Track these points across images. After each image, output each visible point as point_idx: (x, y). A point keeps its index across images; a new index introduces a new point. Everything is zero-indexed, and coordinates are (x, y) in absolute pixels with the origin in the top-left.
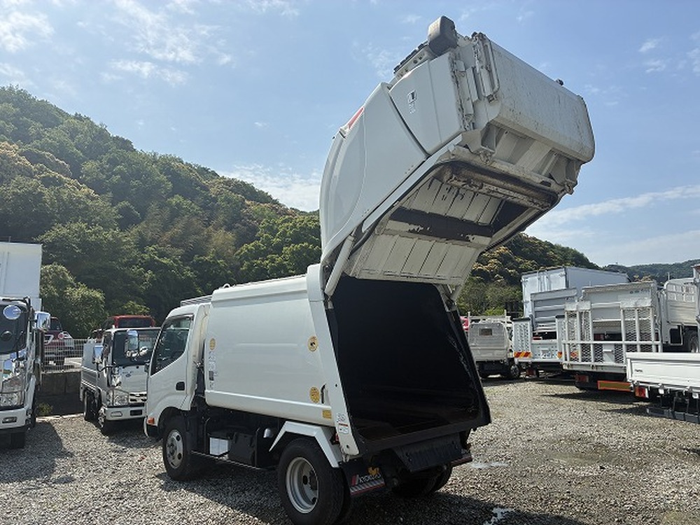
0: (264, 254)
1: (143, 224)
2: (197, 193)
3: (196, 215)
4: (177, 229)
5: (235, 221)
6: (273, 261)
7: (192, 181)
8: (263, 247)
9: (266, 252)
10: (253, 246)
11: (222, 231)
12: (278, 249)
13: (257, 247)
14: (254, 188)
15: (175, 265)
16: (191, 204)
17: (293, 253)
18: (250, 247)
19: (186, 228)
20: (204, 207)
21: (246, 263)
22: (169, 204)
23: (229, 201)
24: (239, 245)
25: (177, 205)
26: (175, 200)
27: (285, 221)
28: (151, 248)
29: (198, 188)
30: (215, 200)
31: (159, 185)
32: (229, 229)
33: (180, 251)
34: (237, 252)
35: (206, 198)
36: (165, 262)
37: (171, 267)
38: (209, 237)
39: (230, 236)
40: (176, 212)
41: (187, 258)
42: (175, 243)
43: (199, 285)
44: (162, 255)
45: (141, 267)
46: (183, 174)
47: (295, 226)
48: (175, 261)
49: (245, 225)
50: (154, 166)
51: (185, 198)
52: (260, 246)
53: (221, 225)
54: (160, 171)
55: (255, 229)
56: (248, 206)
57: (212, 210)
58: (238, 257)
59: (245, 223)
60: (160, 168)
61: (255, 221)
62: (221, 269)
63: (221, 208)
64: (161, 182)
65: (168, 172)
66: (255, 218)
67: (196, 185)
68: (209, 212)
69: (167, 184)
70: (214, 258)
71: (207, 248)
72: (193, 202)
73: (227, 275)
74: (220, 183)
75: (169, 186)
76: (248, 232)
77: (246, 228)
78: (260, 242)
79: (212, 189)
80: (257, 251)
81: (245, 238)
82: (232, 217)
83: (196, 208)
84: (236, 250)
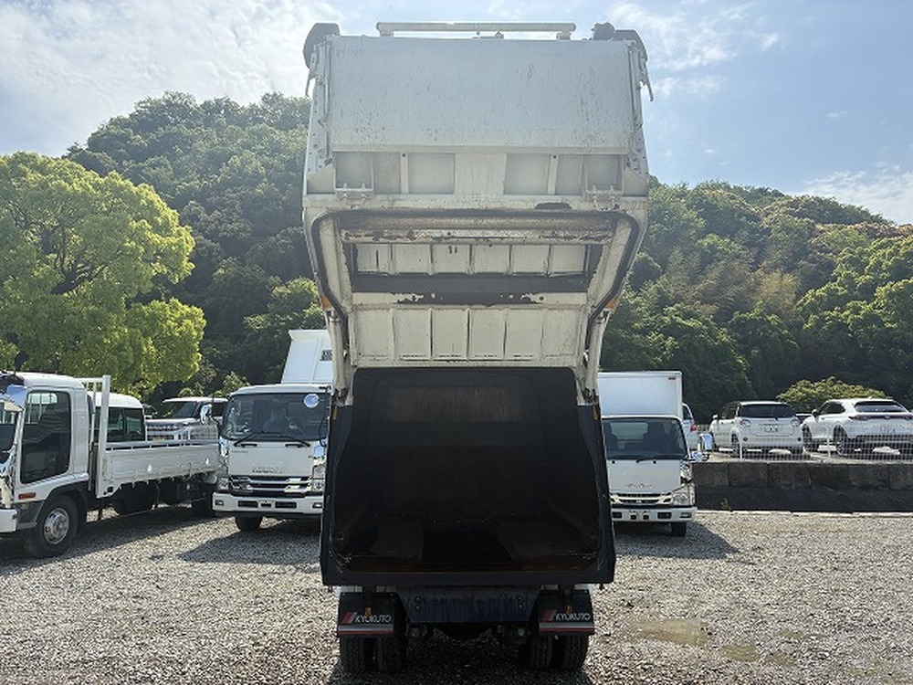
0: (841, 302)
1: (664, 278)
2: (740, 226)
3: (738, 257)
4: (710, 280)
5: (797, 257)
6: (857, 310)
7: (734, 211)
8: (842, 291)
9: (847, 298)
10: (823, 291)
11: (776, 275)
12: (868, 292)
13: (831, 293)
14: (837, 204)
15: (705, 327)
16: (730, 243)
17: (890, 295)
18: (818, 293)
19: (722, 277)
20: (748, 245)
21: (812, 317)
22: (700, 249)
23: (788, 230)
24: (800, 294)
25: (710, 247)
26: (706, 242)
27: (881, 247)
28: (671, 308)
29: (743, 219)
30: (768, 231)
31: (687, 225)
32: (790, 269)
33: (714, 308)
34: (799, 302)
35: (752, 231)
36: (690, 324)
37: (700, 331)
38: (758, 284)
39: (789, 279)
40: (709, 257)
41: (722, 317)
42: (706, 298)
43: (740, 352)
44: (687, 316)
45: (660, 333)
46: (721, 204)
47: (896, 252)
48: (705, 323)
49: (813, 261)
50: (683, 201)
51: (722, 236)
52: (837, 290)
53: (775, 267)
54: (689, 207)
55: (831, 266)
56: (822, 232)
57: (762, 247)
58: (800, 309)
59: (814, 259)
60: (690, 202)
61: (831, 254)
62: (773, 329)
63: (777, 241)
64: (689, 220)
65: (699, 206)
66: (830, 248)
67: (740, 216)
68: (755, 251)
69: (697, 222)
70: (761, 314)
71: (753, 301)
72: (732, 240)
73: (782, 337)
74: (783, 205)
75: (701, 222)
76: (820, 271)
77: (814, 265)
78: (836, 283)
79: (770, 217)
80: (831, 298)
81: (813, 281)
82: (794, 252)
83: (737, 247)
84: (798, 298)
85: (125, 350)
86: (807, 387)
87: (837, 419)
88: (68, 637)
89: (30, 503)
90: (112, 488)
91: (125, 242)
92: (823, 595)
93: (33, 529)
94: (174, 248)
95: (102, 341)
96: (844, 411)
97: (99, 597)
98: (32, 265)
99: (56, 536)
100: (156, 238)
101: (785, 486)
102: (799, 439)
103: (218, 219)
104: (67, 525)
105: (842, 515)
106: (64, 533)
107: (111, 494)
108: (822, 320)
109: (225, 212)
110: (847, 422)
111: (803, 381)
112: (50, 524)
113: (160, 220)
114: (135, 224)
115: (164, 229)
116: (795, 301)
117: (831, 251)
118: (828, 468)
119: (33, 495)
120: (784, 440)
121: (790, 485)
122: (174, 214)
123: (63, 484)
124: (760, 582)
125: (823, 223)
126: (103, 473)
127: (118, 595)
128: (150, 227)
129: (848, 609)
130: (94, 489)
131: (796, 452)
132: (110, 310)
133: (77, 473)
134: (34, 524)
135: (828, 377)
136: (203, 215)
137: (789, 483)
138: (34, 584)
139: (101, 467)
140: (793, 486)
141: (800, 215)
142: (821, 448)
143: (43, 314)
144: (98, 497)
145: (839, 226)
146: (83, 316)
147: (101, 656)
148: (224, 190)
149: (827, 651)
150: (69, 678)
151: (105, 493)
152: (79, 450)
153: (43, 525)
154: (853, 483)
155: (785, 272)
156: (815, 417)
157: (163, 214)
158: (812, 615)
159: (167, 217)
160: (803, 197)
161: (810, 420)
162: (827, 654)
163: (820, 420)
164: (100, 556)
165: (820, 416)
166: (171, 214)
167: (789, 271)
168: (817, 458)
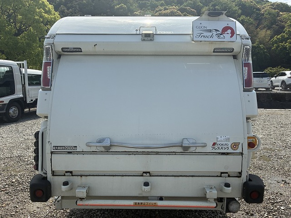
0: (286, 40)
2: (253, 12)
3: (252, 24)
5: (272, 24)
7: (252, 7)
8: (286, 36)
9: (288, 39)
10: (280, 36)
11: (265, 30)
14: (287, 5)
16: (249, 19)
18: (278, 37)
20: (255, 19)
21: (275, 45)
23: (270, 14)
24: (272, 37)
25: (242, 20)
30: (263, 14)
32: (269, 28)
35: (258, 14)
38: (258, 33)
39: (268, 32)
46: (247, 4)
49: (277, 25)
50: (234, 3)
51: (247, 16)
52: (284, 36)
53: (264, 27)
54: (236, 5)
55: (283, 27)
56: (281, 15)
57: (260, 20)
58: (271, 43)
59: (278, 24)
60: (236, 3)
61: (284, 23)
62: (261, 49)
63: (266, 18)
64: (236, 10)
65: (240, 5)
66: (284, 21)
67: (254, 9)
68: (258, 21)
69: (238, 11)
70: (258, 44)
71: (255, 39)
72: (250, 18)
73: (264, 52)
74: (269, 5)
75: (240, 11)
76: (279, 29)
77: (278, 27)
78: (285, 33)
79: (264, 9)
80: (282, 39)
81: (277, 32)
82: (271, 22)
83: (252, 20)
84: (271, 39)
85: (40, 56)
86: (271, 69)
87: (283, 78)
88: (8, 149)
89: (3, 104)
90: (32, 100)
91: (35, 16)
92: (278, 136)
93: (5, 113)
94: (53, 19)
95: (31, 53)
96: (286, 75)
97: (24, 135)
98: (5, 26)
99: (14, 115)
100: (46, 15)
101: (263, 100)
102: (269, 85)
103: (71, 12)
104: (17, 112)
105: (282, 110)
106: (17, 114)
107: (32, 102)
108: (278, 46)
109: (73, 9)
110: (287, 79)
111: (270, 68)
112: (11, 111)
113: (47, 9)
114: (38, 10)
115: (48, 12)
116: (270, 40)
117: (284, 22)
118: (279, 94)
119: (3, 102)
120: (264, 85)
121: (265, 100)
122: (52, 7)
123: (14, 98)
124: (255, 131)
125: (282, 12)
126: (28, 95)
127: (31, 134)
128: (43, 11)
129: (288, 141)
130: (26, 100)
131: (267, 89)
132: (33, 42)
133: (19, 95)
134: (4, 111)
135: (279, 66)
136: (66, 11)
137: (264, 99)
138: (4, 131)
139: (27, 93)
140: (266, 101)
141: (275, 9)
142: (276, 88)
143: (11, 43)
144: (27, 103)
145: (288, 13)
146: (24, 44)
147: (17, 155)
148: (72, 1)
149: (282, 156)
150: (4, 163)
151: (30, 102)
152: (18, 87)
153: (9, 112)
154: (287, 99)
155: (268, 29)
156: (275, 77)
157: (48, 7)
158: (275, 143)
159: (49, 8)
160: (276, 2)
161: (273, 79)
162: (282, 157)
163: (277, 78)
164: (29, 122)
165: (277, 77)
166: (51, 7)
167: (269, 29)
168: (274, 91)
